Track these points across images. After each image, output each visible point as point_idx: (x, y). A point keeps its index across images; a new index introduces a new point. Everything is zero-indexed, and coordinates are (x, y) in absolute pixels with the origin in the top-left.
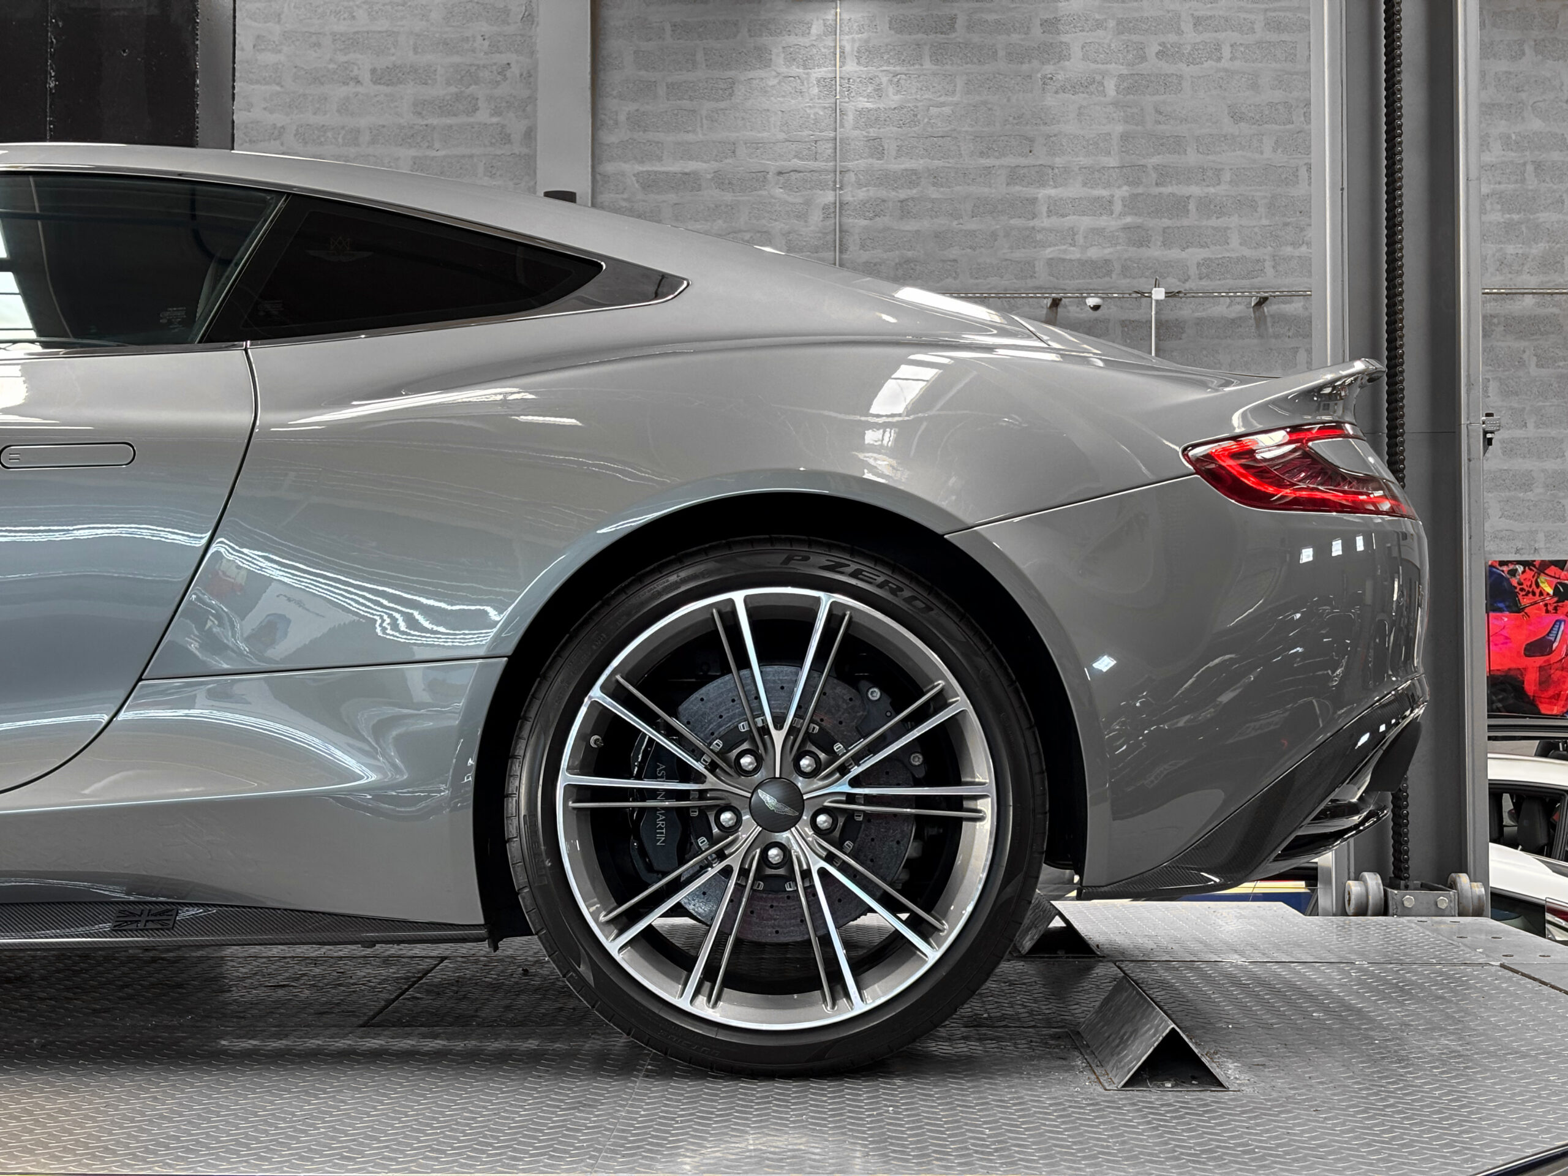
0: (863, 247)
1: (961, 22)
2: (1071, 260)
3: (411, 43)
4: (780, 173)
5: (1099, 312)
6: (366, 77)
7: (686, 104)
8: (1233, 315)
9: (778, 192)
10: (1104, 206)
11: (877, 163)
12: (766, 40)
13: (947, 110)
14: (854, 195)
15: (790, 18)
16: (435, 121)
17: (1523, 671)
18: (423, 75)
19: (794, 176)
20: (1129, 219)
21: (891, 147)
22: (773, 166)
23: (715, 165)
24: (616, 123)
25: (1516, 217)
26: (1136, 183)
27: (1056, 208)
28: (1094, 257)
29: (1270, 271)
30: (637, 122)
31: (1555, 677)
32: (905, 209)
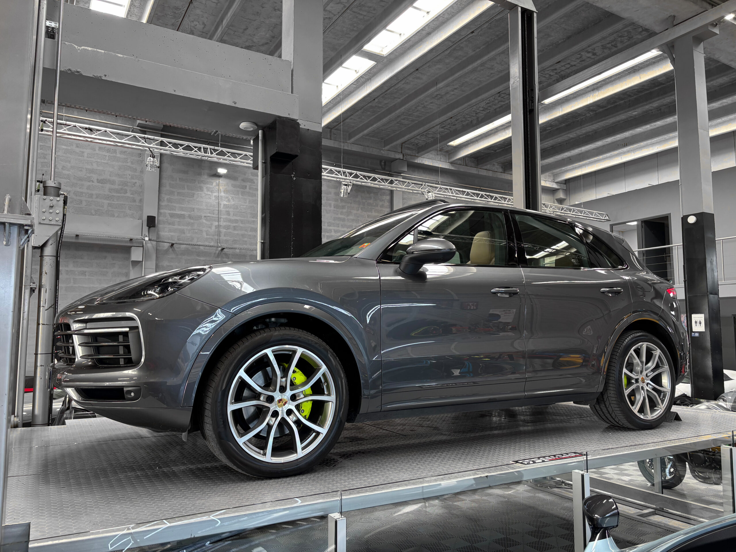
0: (225, 236)
1: (248, 187)
3: (109, 173)
4: (205, 217)
6: (95, 181)
7: (182, 198)
9: (204, 221)
11: (228, 217)
12: (202, 185)
13: (245, 207)
14: (223, 224)
15: (208, 181)
16: (115, 194)
18: (113, 183)
19: (208, 218)
21: (232, 214)
22: (203, 215)
23: (189, 213)
24: (164, 200)
30: (169, 200)
32: (235, 228)
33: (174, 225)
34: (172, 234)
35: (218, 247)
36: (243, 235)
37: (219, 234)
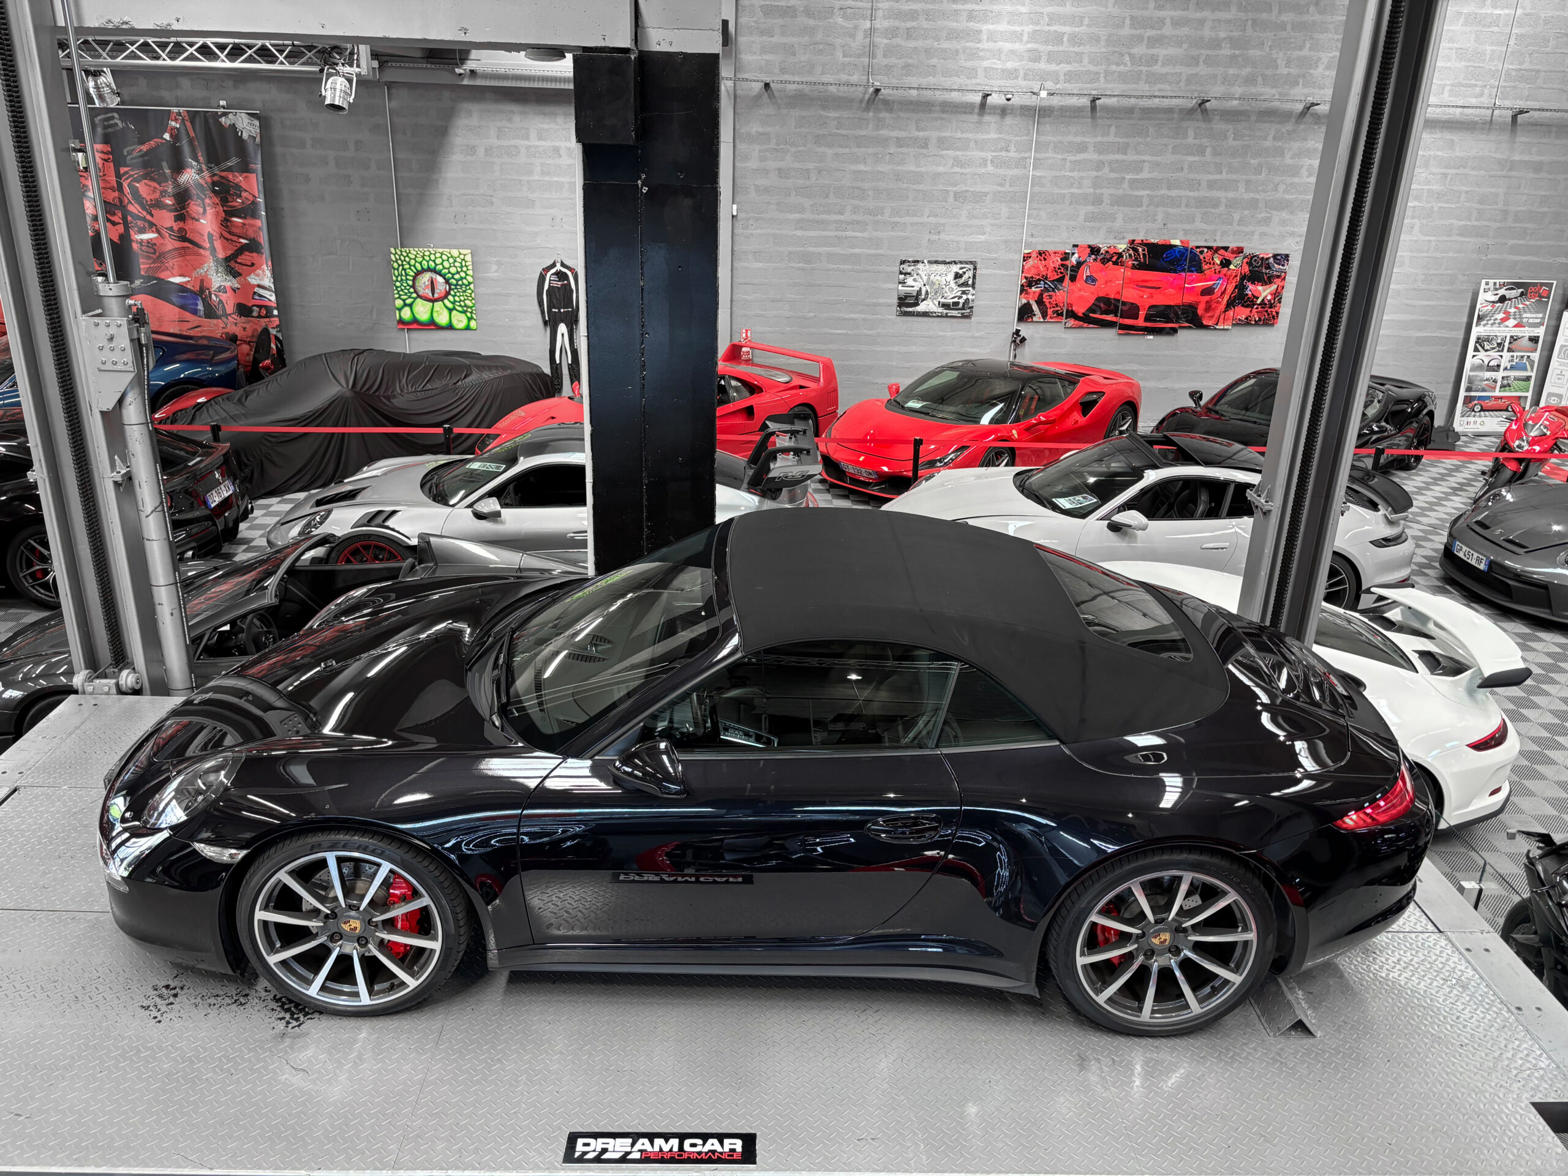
0: (885, 56)
2: (997, 69)
4: (841, 9)
5: (1010, 102)
8: (1080, 105)
9: (840, 20)
10: (1017, 37)
14: (881, 24)
17: (1198, 303)
19: (849, 11)
20: (1030, 46)
22: (837, 4)
25: (1237, 52)
26: (1037, 23)
27: (992, 36)
28: (1010, 67)
29: (1102, 79)
31: (1213, 307)
32: (909, 34)
33: (772, 36)
34: (768, 57)
35: (867, 86)
36: (928, 52)
37: (871, 51)
